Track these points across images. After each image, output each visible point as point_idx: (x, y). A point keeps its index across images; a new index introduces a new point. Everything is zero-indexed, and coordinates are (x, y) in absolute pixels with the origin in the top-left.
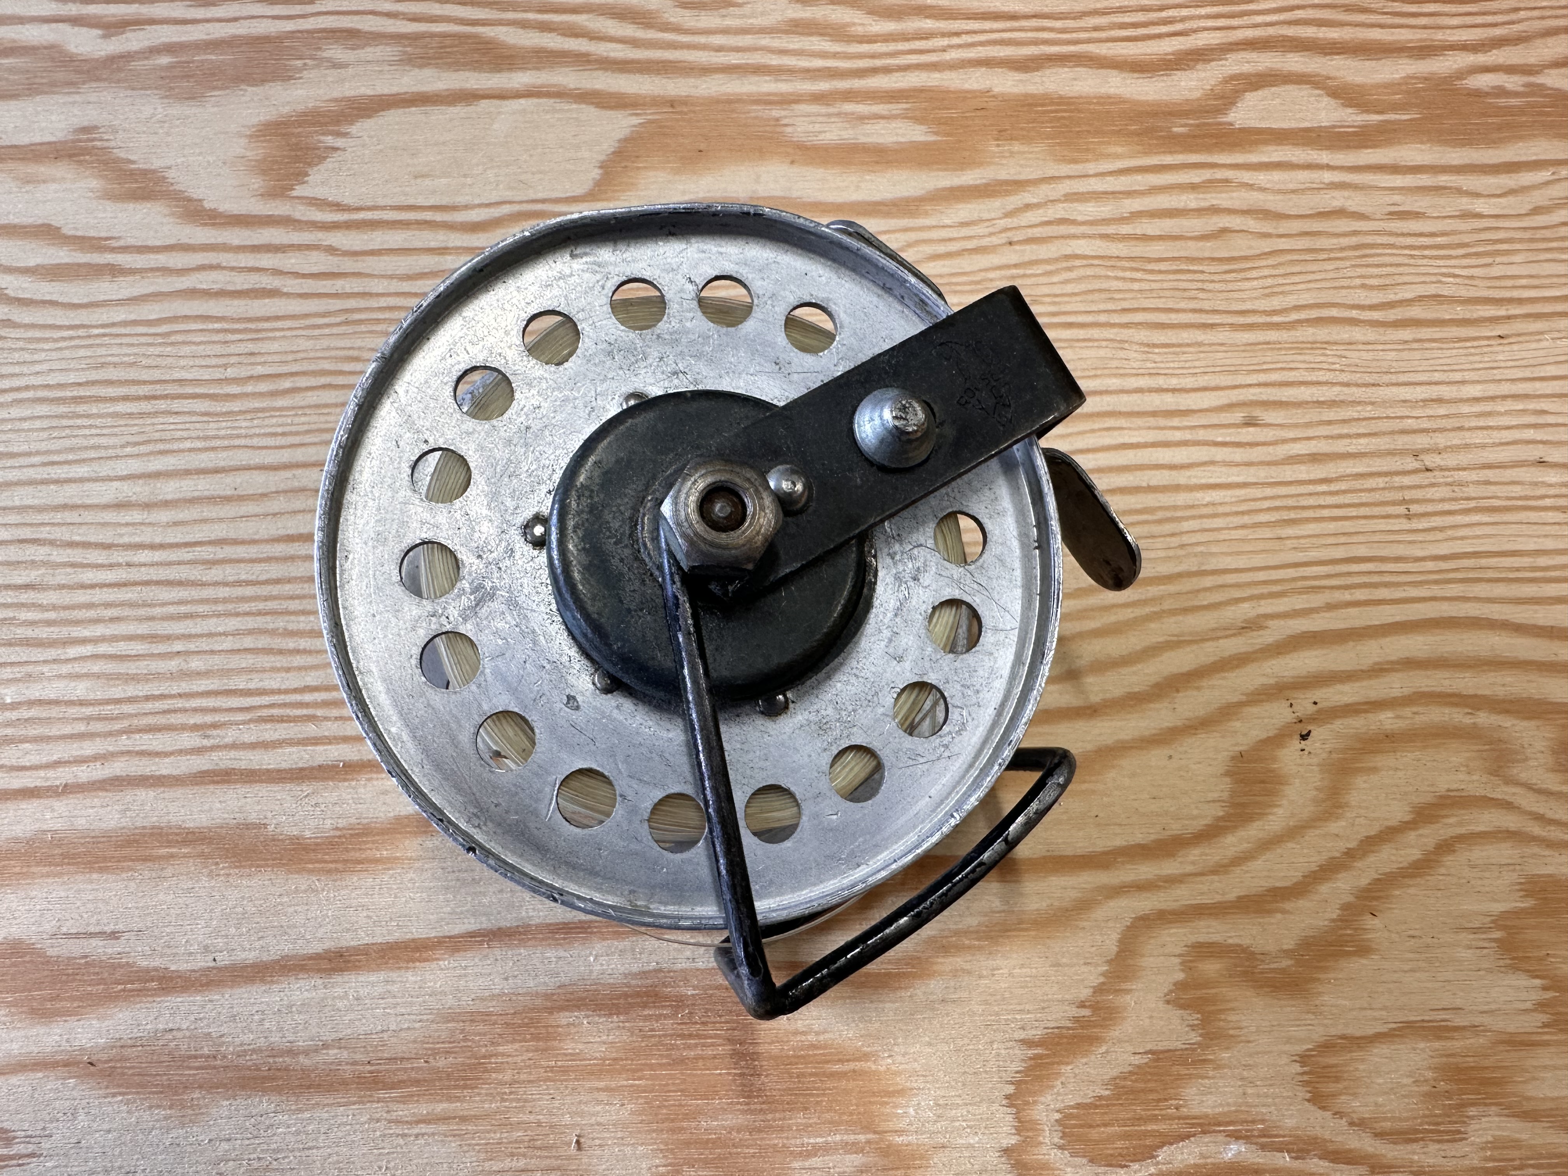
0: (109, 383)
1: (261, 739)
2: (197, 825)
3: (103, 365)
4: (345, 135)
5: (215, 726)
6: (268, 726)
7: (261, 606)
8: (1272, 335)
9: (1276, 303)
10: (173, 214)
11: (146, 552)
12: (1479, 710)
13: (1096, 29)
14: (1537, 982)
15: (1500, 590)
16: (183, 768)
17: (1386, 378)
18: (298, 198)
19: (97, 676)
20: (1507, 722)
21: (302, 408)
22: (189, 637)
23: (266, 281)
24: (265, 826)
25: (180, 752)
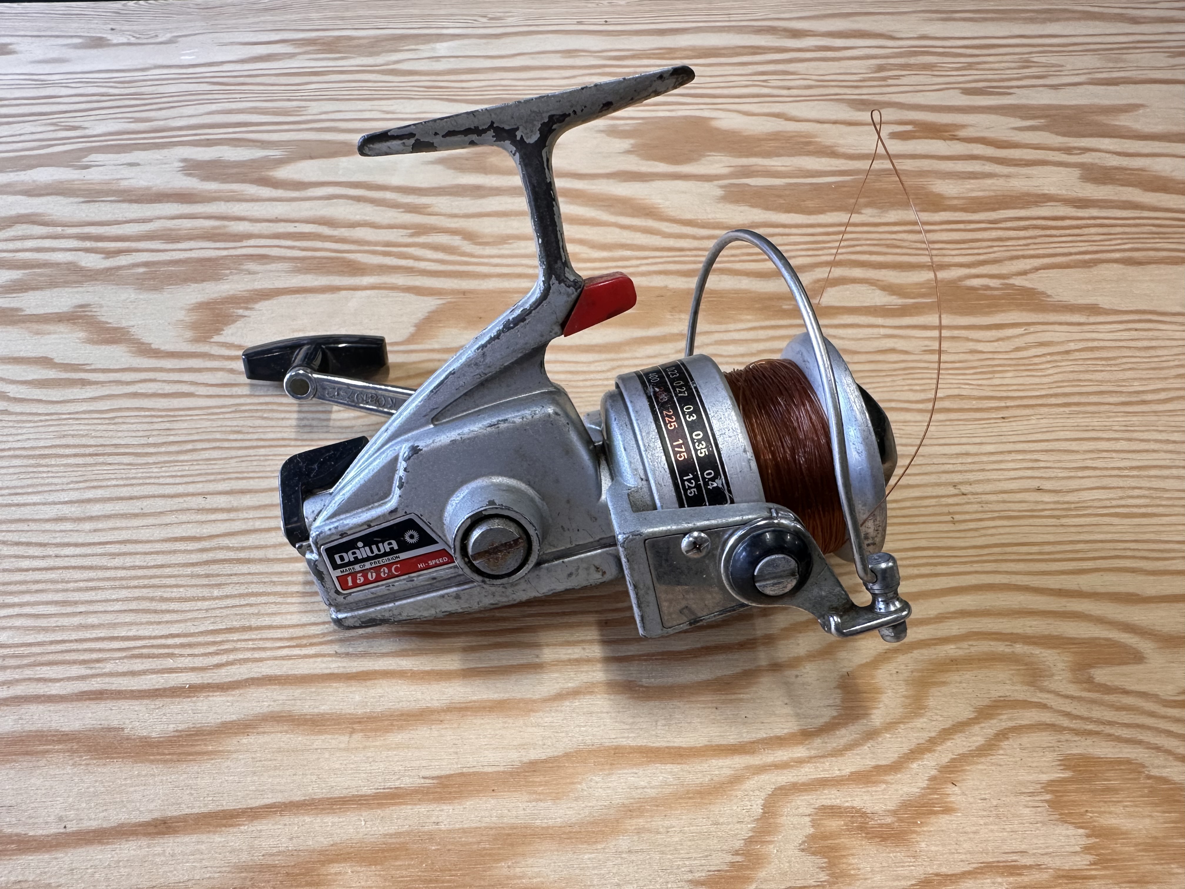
0: (67, 446)
1: (131, 669)
2: (72, 729)
3: (64, 436)
4: (251, 309)
5: (98, 661)
6: (138, 661)
7: (146, 582)
10: (130, 352)
11: (71, 548)
12: (1015, 643)
14: (1081, 831)
15: (1021, 567)
16: (68, 690)
18: (214, 342)
19: (18, 628)
20: (1037, 651)
21: (197, 460)
22: (90, 602)
23: (185, 388)
24: (123, 729)
25: (69, 679)
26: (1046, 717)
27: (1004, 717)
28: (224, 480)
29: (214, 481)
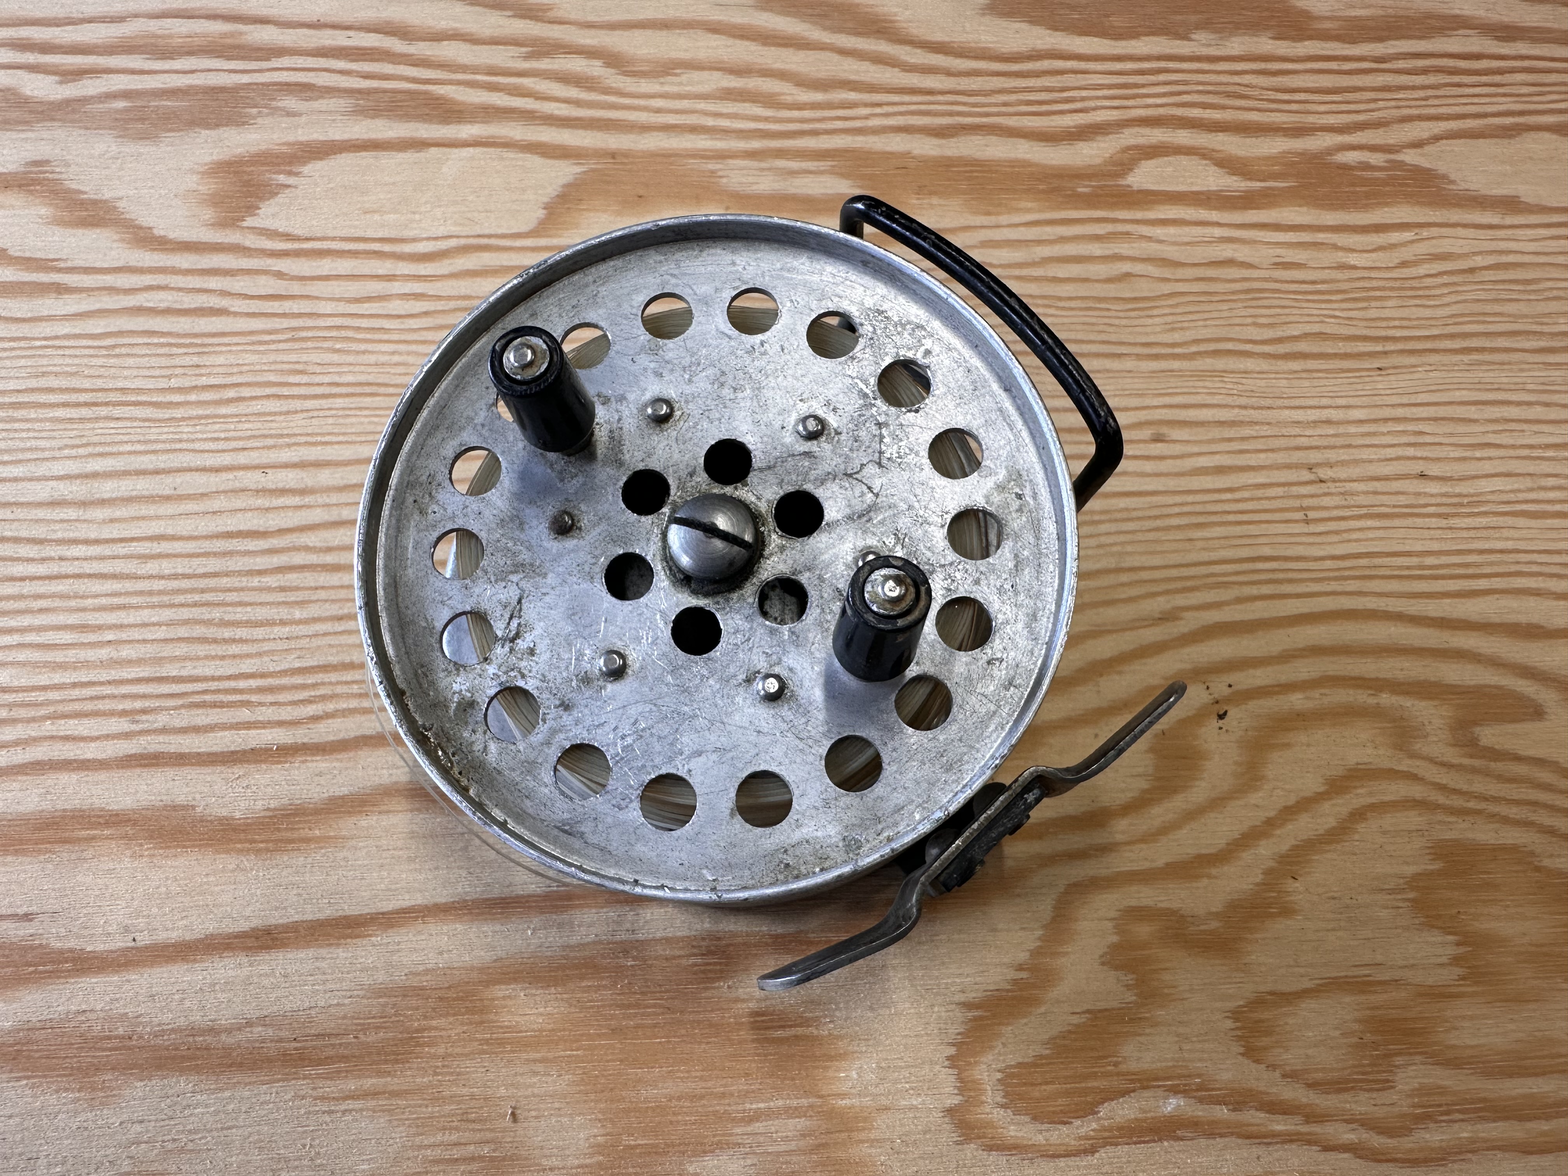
0: (50, 390)
1: (193, 723)
2: (121, 807)
3: (44, 374)
4: (297, 174)
5: (144, 711)
6: (200, 711)
7: (197, 597)
8: (1176, 364)
9: (1177, 337)
10: (122, 240)
11: (80, 546)
12: (1380, 691)
13: (1005, 104)
14: (1451, 938)
15: (1393, 586)
16: (109, 752)
17: (1279, 402)
18: (248, 228)
19: (23, 664)
20: (1407, 702)
21: (246, 415)
22: (121, 627)
23: (214, 301)
24: (193, 807)
25: (107, 737)
26: (1416, 792)
27: (1361, 791)
28: (289, 445)
29: (274, 447)
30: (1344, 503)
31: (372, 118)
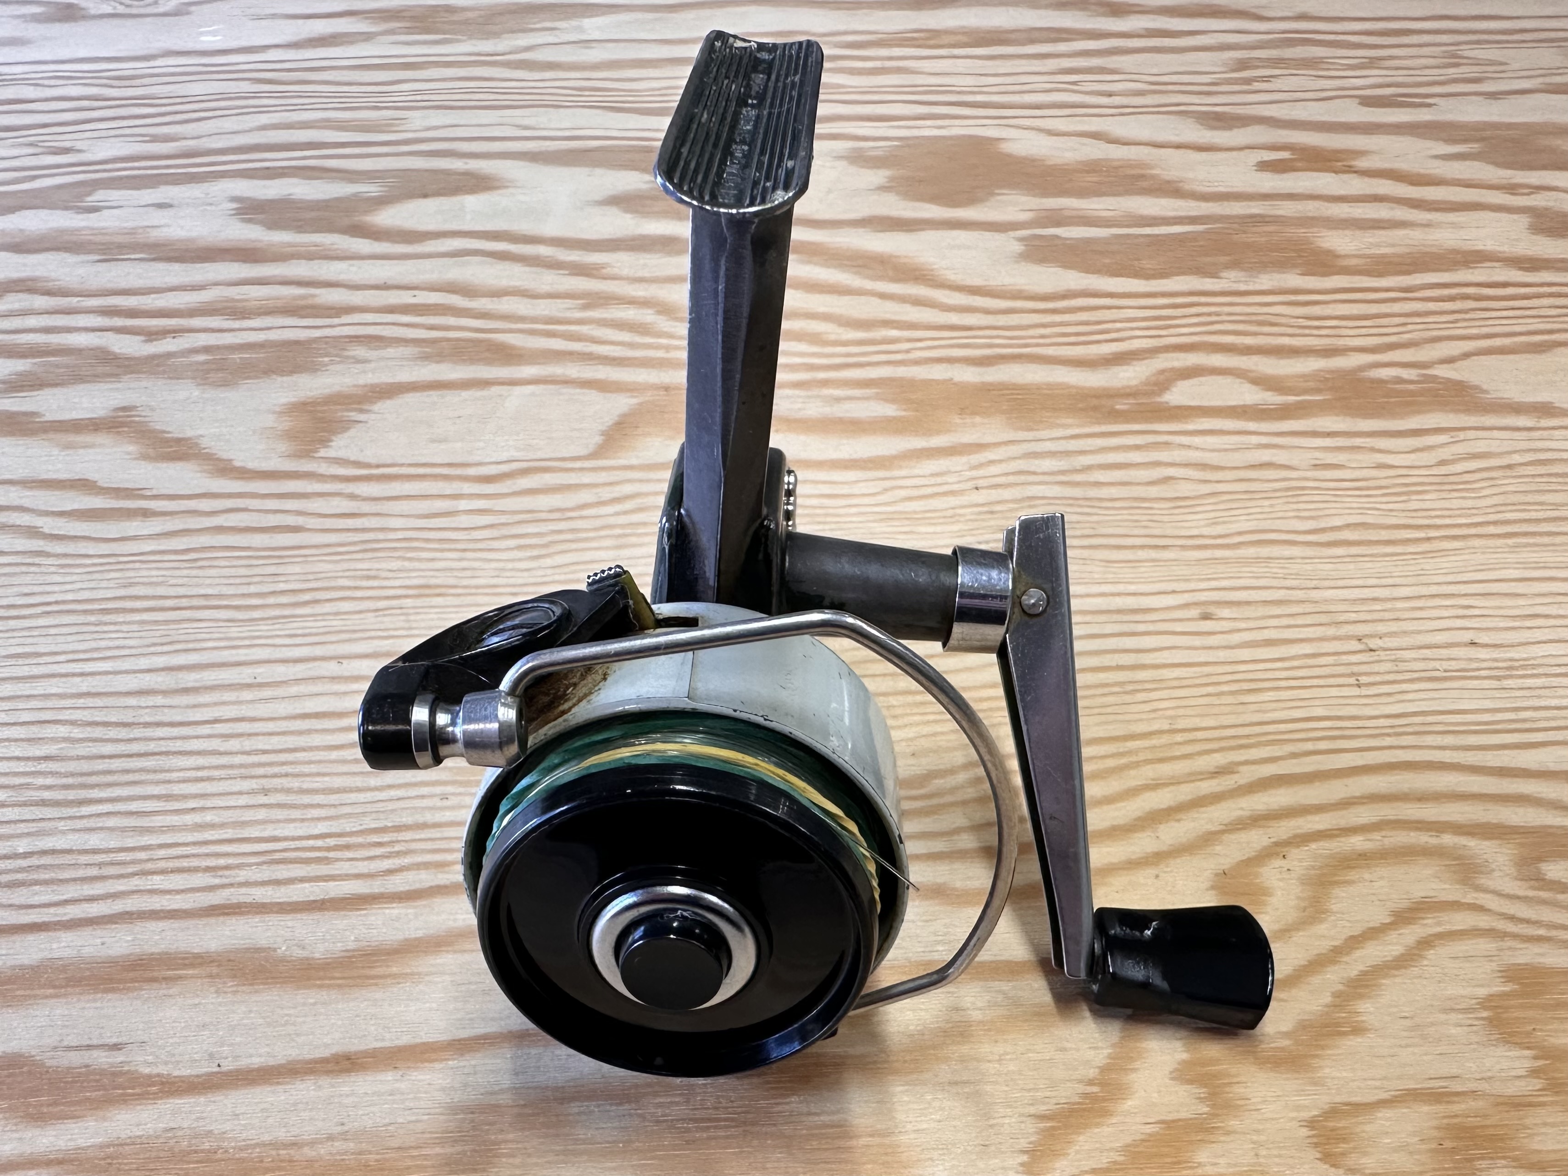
0: (136, 598)
1: (274, 877)
2: (207, 950)
3: (131, 584)
4: (367, 411)
5: (227, 867)
6: (281, 866)
7: (276, 770)
8: (1218, 553)
9: (1219, 530)
10: (204, 471)
11: (166, 728)
12: (1442, 832)
13: (1043, 337)
14: (1529, 1053)
15: (1449, 740)
16: (195, 902)
17: (1326, 583)
18: (322, 458)
19: (112, 829)
20: (1471, 843)
21: (322, 615)
22: (205, 795)
23: (291, 520)
24: (275, 950)
25: (193, 889)
26: (1483, 921)
27: (1429, 921)
28: (363, 639)
29: (346, 640)
30: (1395, 668)
31: (438, 362)
